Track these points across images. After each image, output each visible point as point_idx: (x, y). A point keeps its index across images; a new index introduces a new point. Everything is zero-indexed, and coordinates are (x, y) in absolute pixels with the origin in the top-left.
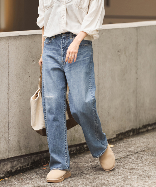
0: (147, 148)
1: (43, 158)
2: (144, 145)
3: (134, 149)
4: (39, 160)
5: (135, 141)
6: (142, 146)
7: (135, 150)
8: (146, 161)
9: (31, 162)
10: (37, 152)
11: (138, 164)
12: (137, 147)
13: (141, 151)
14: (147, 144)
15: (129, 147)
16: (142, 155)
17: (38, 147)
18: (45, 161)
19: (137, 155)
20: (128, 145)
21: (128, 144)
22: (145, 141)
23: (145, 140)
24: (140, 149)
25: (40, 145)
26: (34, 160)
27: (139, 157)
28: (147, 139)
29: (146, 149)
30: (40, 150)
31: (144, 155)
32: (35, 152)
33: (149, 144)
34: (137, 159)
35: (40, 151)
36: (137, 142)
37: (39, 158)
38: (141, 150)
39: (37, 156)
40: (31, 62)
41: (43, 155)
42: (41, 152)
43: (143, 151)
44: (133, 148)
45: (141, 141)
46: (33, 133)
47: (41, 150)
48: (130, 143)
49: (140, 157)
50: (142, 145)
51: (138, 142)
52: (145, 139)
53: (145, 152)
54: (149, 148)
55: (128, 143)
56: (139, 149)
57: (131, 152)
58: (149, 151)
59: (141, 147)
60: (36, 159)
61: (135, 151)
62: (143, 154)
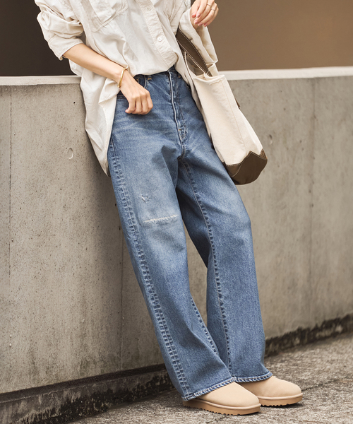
0: (343, 375)
1: (89, 395)
2: (335, 368)
3: (311, 377)
4: (81, 399)
5: (311, 359)
6: (330, 369)
7: (313, 378)
8: (346, 406)
9: (61, 405)
10: (76, 380)
11: (328, 412)
12: (319, 372)
13: (330, 382)
14: (341, 365)
15: (299, 373)
16: (333, 392)
17: (79, 368)
18: (94, 402)
19: (320, 391)
20: (296, 367)
21: (294, 365)
22: (333, 358)
23: (335, 356)
24: (326, 378)
25: (82, 362)
26: (68, 400)
27: (326, 395)
28: (338, 353)
29: (340, 377)
30: (82, 374)
31: (337, 390)
32: (70, 378)
33: (345, 364)
34: (324, 400)
35: (81, 377)
36: (314, 360)
37: (79, 395)
38: (328, 378)
39: (75, 391)
40: (65, 152)
41: (91, 387)
42: (84, 379)
43: (335, 381)
44: (309, 373)
45: (326, 359)
46: (66, 331)
47: (85, 376)
48: (299, 362)
49: (330, 396)
50: (328, 367)
51: (319, 361)
52: (335, 354)
53: (341, 383)
54: (349, 374)
55: (294, 362)
56: (324, 377)
57: (306, 384)
58: (348, 382)
59: (327, 371)
60: (73, 398)
61: (315, 381)
62: (336, 388)
